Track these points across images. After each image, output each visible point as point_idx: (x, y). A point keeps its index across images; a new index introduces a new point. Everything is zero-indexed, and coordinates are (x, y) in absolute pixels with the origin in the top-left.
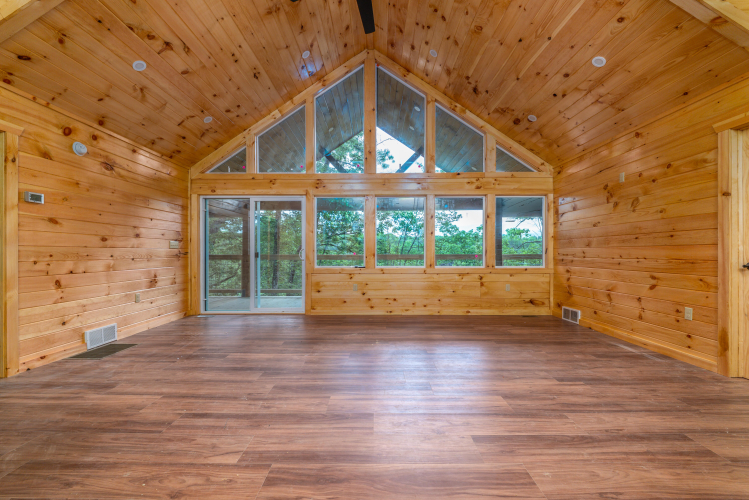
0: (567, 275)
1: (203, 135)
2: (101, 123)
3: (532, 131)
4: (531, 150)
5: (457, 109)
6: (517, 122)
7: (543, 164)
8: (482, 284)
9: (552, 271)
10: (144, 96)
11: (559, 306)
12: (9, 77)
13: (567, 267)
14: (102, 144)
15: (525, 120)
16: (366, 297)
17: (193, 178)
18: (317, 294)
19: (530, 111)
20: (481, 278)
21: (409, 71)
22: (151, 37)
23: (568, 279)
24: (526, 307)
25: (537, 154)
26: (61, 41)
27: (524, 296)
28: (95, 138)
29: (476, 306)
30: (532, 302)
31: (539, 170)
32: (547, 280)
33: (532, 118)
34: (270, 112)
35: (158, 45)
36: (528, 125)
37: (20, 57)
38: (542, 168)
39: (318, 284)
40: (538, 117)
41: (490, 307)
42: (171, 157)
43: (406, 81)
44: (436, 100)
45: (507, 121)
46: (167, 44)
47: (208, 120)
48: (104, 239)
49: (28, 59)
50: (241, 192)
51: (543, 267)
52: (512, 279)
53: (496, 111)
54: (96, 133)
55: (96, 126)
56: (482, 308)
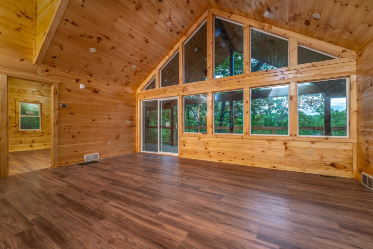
0: (366, 145)
1: (135, 74)
2: (91, 76)
3: (322, 26)
4: (331, 42)
5: (265, 27)
6: (307, 23)
7: (343, 51)
8: (286, 148)
9: (356, 141)
10: (101, 62)
11: (360, 171)
12: (54, 65)
13: (366, 138)
14: (92, 84)
15: (312, 19)
16: (207, 150)
17: (138, 93)
18: (184, 147)
19: (312, 11)
20: (285, 144)
21: (232, 13)
22: (91, 37)
23: (367, 149)
24: (326, 169)
25: (336, 44)
26: (62, 48)
27: (325, 160)
28: (89, 81)
29: (281, 163)
30: (333, 165)
31: (339, 56)
32: (351, 148)
33: (316, 15)
34: (164, 57)
35: (95, 40)
36: (317, 23)
37: (53, 57)
38: (341, 54)
39: (184, 142)
40: (320, 13)
41: (293, 166)
42: (126, 85)
43: (231, 20)
44: (250, 26)
45: (300, 24)
46: (99, 38)
47: (134, 67)
48: (94, 120)
49: (56, 57)
50: (153, 97)
51: (347, 137)
52: (314, 146)
53: (290, 20)
54: (90, 80)
55: (89, 77)
56: (286, 165)
